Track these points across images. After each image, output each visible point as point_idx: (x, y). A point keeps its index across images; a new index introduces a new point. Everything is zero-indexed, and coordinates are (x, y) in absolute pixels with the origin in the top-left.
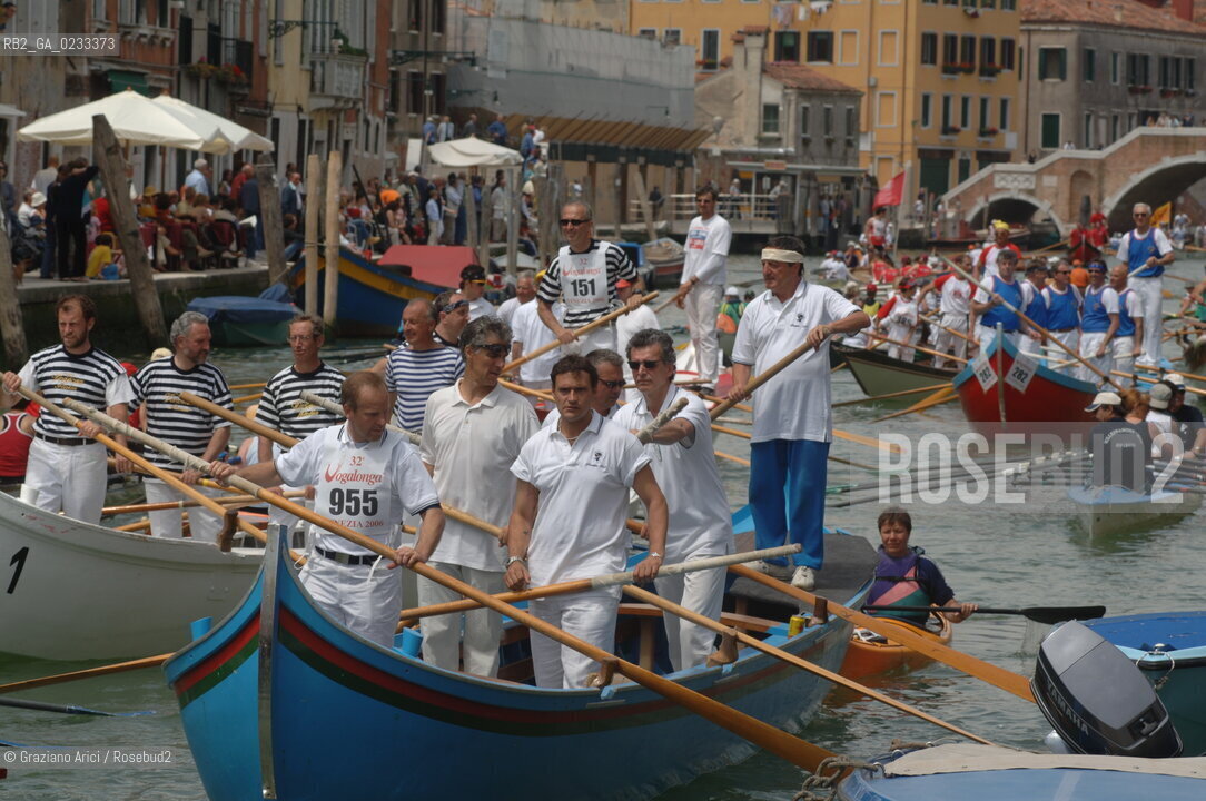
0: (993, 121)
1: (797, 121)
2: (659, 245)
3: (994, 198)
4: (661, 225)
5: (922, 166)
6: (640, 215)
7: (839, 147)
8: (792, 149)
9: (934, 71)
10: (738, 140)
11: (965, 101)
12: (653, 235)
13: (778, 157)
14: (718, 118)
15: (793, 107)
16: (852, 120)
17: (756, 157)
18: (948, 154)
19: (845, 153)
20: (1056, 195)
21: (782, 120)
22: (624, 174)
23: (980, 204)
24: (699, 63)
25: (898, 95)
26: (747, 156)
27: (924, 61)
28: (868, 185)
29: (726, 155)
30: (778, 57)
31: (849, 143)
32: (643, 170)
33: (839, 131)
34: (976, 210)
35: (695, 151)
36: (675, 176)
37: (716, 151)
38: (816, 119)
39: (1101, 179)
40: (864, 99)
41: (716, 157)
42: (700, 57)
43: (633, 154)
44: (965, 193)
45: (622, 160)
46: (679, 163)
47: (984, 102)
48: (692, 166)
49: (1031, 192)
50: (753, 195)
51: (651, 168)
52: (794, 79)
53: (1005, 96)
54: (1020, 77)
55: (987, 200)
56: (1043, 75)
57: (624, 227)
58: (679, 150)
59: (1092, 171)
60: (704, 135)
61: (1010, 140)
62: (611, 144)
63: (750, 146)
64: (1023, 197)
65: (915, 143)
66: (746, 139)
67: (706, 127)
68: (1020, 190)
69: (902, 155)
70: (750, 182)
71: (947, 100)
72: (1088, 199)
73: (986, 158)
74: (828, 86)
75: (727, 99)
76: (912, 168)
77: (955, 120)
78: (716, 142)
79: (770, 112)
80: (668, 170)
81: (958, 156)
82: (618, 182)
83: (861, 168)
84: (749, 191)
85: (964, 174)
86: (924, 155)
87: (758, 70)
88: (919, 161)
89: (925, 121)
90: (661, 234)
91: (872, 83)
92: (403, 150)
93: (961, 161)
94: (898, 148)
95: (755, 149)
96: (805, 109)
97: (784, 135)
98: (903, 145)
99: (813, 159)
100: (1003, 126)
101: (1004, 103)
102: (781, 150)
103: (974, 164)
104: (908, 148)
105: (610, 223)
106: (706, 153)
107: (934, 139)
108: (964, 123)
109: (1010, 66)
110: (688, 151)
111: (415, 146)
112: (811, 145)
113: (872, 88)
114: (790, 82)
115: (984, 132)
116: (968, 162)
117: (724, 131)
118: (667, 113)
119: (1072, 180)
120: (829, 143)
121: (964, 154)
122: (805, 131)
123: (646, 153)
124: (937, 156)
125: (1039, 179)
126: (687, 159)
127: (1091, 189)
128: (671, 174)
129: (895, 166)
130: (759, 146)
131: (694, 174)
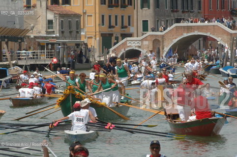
0: (126, 23)
1: (59, 25)
2: (14, 69)
4: (14, 62)
5: (102, 39)
7: (74, 33)
8: (58, 35)
9: (105, 6)
10: (39, 33)
11: (116, 17)
12: (11, 66)
13: (53, 38)
14: (32, 25)
15: (58, 20)
16: (78, 24)
17: (46, 38)
18: (112, 35)
19: (76, 36)
20: (148, 47)
21: (54, 25)
23: (123, 51)
24: (24, 6)
25: (93, 15)
26: (43, 38)
27: (102, 4)
28: (85, 46)
29: (35, 37)
30: (52, 4)
31: (77, 32)
32: (7, 43)
33: (74, 28)
34: (122, 53)
35: (24, 37)
36: (18, 45)
37: (32, 36)
38: (66, 25)
39: (163, 41)
40: (82, 17)
41: (32, 38)
42: (25, 4)
43: (3, 38)
44: (117, 48)
47: (122, 17)
48: (24, 42)
49: (139, 47)
51: (10, 42)
52: (57, 11)
53: (129, 15)
54: (134, 8)
55: (125, 50)
56: (142, 7)
57: (1, 63)
58: (19, 36)
59: (160, 39)
60: (28, 31)
61: (132, 29)
63: (43, 34)
64: (137, 49)
65: (100, 31)
66: (42, 32)
67: (28, 28)
68: (136, 46)
69: (95, 36)
70: (44, 46)
71: (110, 17)
72: (159, 48)
73: (124, 36)
74: (70, 13)
75: (35, 18)
76: (99, 40)
77: (113, 23)
78: (32, 33)
79: (50, 22)
80: (16, 43)
81: (114, 35)
83: (82, 41)
84: (44, 50)
86: (103, 35)
87: (45, 8)
88: (101, 38)
89: (103, 24)
90: (14, 65)
91: (84, 12)
93: (116, 37)
94: (94, 34)
95: (45, 35)
96: (62, 21)
97: (55, 30)
99: (65, 38)
100: (129, 25)
101: (129, 17)
102: (54, 35)
103: (120, 38)
104: (97, 33)
106: (29, 37)
107: (106, 30)
108: (116, 25)
109: (131, 5)
110: (22, 37)
112: (65, 33)
113: (85, 13)
114: (56, 12)
115: (123, 27)
116: (118, 37)
117: (34, 29)
118: (14, 24)
119: (153, 42)
120: (71, 32)
121: (116, 35)
122: (62, 29)
123: (8, 38)
124: (108, 35)
125: (142, 42)
126: (22, 39)
127: (160, 45)
128: (17, 45)
129: (93, 39)
130: (47, 34)
131: (25, 44)
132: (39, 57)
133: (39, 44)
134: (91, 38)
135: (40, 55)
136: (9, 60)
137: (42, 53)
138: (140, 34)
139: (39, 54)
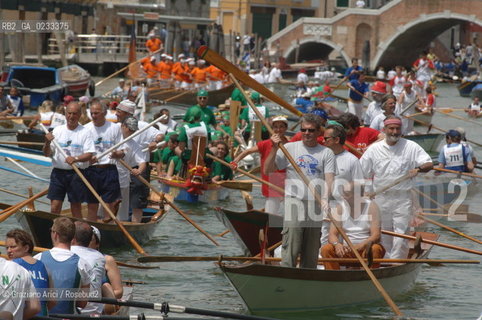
2: (69, 70)
3: (302, 42)
4: (71, 56)
5: (254, 19)
6: (56, 49)
8: (163, 5)
12: (65, 63)
13: (153, 10)
18: (272, 10)
19: (200, 8)
20: (346, 40)
23: (293, 46)
28: (216, 31)
29: (117, 8)
34: (291, 49)
39: (377, 29)
41: (109, 10)
44: (283, 37)
45: (44, 10)
48: (93, 15)
49: (329, 38)
55: (298, 43)
57: (45, 57)
58: (84, 4)
59: (371, 24)
61: (315, 1)
63: (134, 2)
64: (323, 41)
65: (248, 2)
68: (322, 36)
72: (368, 43)
73: (298, 13)
76: (247, 20)
80: (76, 18)
81: (279, 12)
83: (211, 19)
86: (255, 11)
88: (251, 15)
90: (71, 62)
95: (137, 4)
98: (240, 3)
99: (178, 12)
102: (155, 6)
103: (290, 17)
104: (244, 6)
105: (35, 54)
110: (90, 5)
112: (177, 2)
116: (286, 16)
119: (357, 30)
123: (60, 5)
125: (335, 29)
126: (89, 10)
127: (370, 36)
128: (78, 20)
129: (235, 18)
131: (94, 21)
133: (123, 22)
134: (231, 14)
136: (61, 51)
138: (330, 11)
139: (122, 42)
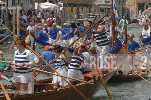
7: (121, 3)
10: (101, 2)
17: (104, 5)
22: (78, 9)
26: (103, 5)
31: (123, 2)
32: (82, 8)
35: (93, 4)
36: (89, 9)
37: (97, 4)
43: (80, 5)
46: (89, 7)
50: (104, 13)
51: (84, 8)
60: (94, 1)
62: (76, 3)
66: (103, 2)
69: (134, 4)
70: (104, 10)
78: (97, 2)
82: (77, 11)
84: (103, 12)
85: (147, 8)
92: (34, 5)
93: (146, 5)
94: (133, 3)
97: (110, 1)
106: (95, 5)
111: (36, 4)
117: (98, 0)
120: (119, 2)
121: (147, 4)
124: (141, 4)
130: (105, 3)
132: (100, 16)
135: (101, 15)
137: (102, 14)
